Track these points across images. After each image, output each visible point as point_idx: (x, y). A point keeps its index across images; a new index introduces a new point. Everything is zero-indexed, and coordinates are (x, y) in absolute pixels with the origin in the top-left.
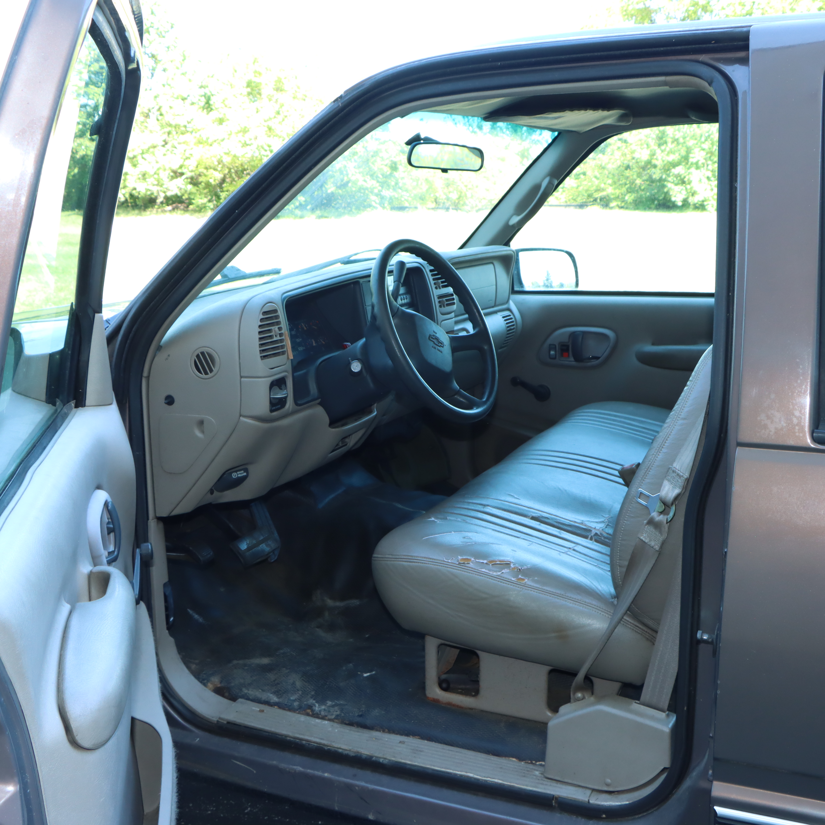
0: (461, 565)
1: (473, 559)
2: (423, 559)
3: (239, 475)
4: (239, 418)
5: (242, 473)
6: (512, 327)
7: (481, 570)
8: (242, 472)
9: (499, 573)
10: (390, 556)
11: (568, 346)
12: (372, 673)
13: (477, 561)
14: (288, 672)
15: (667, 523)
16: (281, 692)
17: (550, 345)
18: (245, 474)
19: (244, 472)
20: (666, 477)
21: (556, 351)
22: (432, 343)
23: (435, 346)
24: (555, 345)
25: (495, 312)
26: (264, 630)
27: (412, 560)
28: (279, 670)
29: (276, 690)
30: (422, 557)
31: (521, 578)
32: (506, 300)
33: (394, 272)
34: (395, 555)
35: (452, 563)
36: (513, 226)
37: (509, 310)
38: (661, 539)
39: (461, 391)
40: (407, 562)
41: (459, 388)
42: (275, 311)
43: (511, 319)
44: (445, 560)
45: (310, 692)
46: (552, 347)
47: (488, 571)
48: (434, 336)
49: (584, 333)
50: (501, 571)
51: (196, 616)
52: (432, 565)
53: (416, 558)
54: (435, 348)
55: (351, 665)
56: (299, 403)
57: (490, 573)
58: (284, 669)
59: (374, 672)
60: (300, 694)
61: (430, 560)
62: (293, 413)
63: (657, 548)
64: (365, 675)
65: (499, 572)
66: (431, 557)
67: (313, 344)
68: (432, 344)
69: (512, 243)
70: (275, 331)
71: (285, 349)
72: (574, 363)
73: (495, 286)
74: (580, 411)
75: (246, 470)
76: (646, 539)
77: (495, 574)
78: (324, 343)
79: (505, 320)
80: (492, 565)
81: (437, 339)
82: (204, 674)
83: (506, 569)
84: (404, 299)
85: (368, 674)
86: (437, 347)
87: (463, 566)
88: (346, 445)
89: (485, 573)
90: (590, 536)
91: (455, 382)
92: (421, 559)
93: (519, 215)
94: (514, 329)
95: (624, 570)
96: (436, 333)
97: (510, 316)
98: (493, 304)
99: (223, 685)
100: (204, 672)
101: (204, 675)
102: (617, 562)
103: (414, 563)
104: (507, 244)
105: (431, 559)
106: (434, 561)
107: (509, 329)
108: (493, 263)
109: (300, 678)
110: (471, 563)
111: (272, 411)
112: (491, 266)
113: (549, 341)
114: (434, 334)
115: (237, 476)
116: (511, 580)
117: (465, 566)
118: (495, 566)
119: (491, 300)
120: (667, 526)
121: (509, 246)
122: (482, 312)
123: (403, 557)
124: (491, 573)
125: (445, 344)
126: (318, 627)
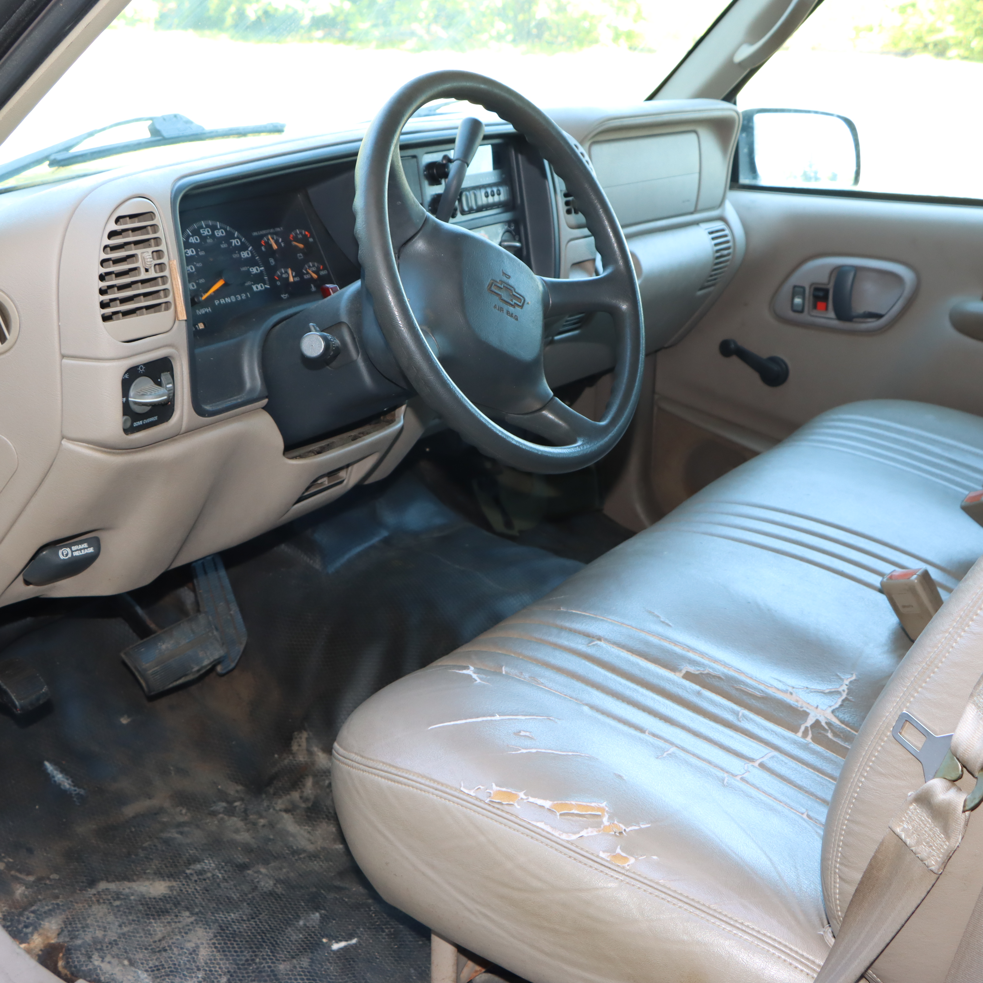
0: (494, 807)
1: (522, 795)
2: (419, 780)
3: (76, 554)
4: (61, 443)
5: (84, 549)
6: (725, 252)
7: (535, 823)
8: (85, 545)
9: (574, 837)
10: (358, 758)
11: (826, 291)
12: (349, 942)
13: (531, 799)
14: (192, 923)
15: (964, 811)
16: (163, 971)
17: (795, 287)
18: (91, 550)
19: (89, 547)
20: (972, 695)
21: (804, 299)
22: (496, 298)
23: (502, 304)
24: (803, 288)
25: (696, 223)
26: (184, 811)
27: (397, 778)
28: (177, 916)
29: (157, 964)
30: (419, 775)
31: (619, 854)
32: (718, 202)
33: (457, 141)
34: (368, 759)
35: (477, 798)
36: (741, 64)
37: (722, 219)
38: (946, 846)
39: (557, 402)
40: (389, 779)
41: (552, 393)
42: (150, 215)
43: (726, 236)
44: (462, 789)
45: (220, 975)
46: (797, 290)
47: (549, 829)
48: (502, 282)
49: (857, 269)
50: (579, 833)
51: (59, 777)
52: (435, 797)
53: (404, 774)
54: (501, 309)
55: (317, 914)
56: (208, 408)
57: (553, 833)
58: (187, 913)
59: (354, 941)
60: (200, 979)
61: (432, 784)
62: (191, 431)
63: (934, 863)
64: (336, 946)
65: (574, 833)
66: (435, 777)
67: (288, 278)
68: (495, 300)
69: (740, 96)
70: (143, 259)
71: (169, 299)
72: (836, 323)
73: (697, 176)
74: (835, 417)
75: (96, 543)
76: (907, 835)
77: (564, 837)
78: (315, 276)
79: (713, 239)
80: (561, 815)
81: (509, 289)
82: (33, 912)
83: (590, 829)
84: (493, 195)
85: (342, 944)
86: (506, 307)
87: (498, 809)
88: (341, 482)
89: (544, 833)
90: (803, 728)
91: (545, 381)
92: (414, 778)
93: (752, 43)
94: (728, 255)
95: (851, 889)
96: (509, 277)
97: (723, 230)
98: (692, 209)
99: (61, 940)
100: (33, 908)
101: (32, 915)
102: (835, 867)
103: (400, 785)
104: (730, 97)
105: (435, 781)
106: (439, 787)
107: (718, 254)
108: (695, 132)
109: (210, 940)
110: (516, 804)
111: (128, 430)
112: (693, 136)
113: (794, 280)
114: (504, 279)
115: (70, 555)
116: (598, 856)
117: (503, 811)
118: (569, 817)
119: (688, 201)
120: (962, 817)
121: (735, 103)
122: (622, 232)
123: (380, 766)
124: (556, 834)
125: (527, 300)
126: (287, 811)
